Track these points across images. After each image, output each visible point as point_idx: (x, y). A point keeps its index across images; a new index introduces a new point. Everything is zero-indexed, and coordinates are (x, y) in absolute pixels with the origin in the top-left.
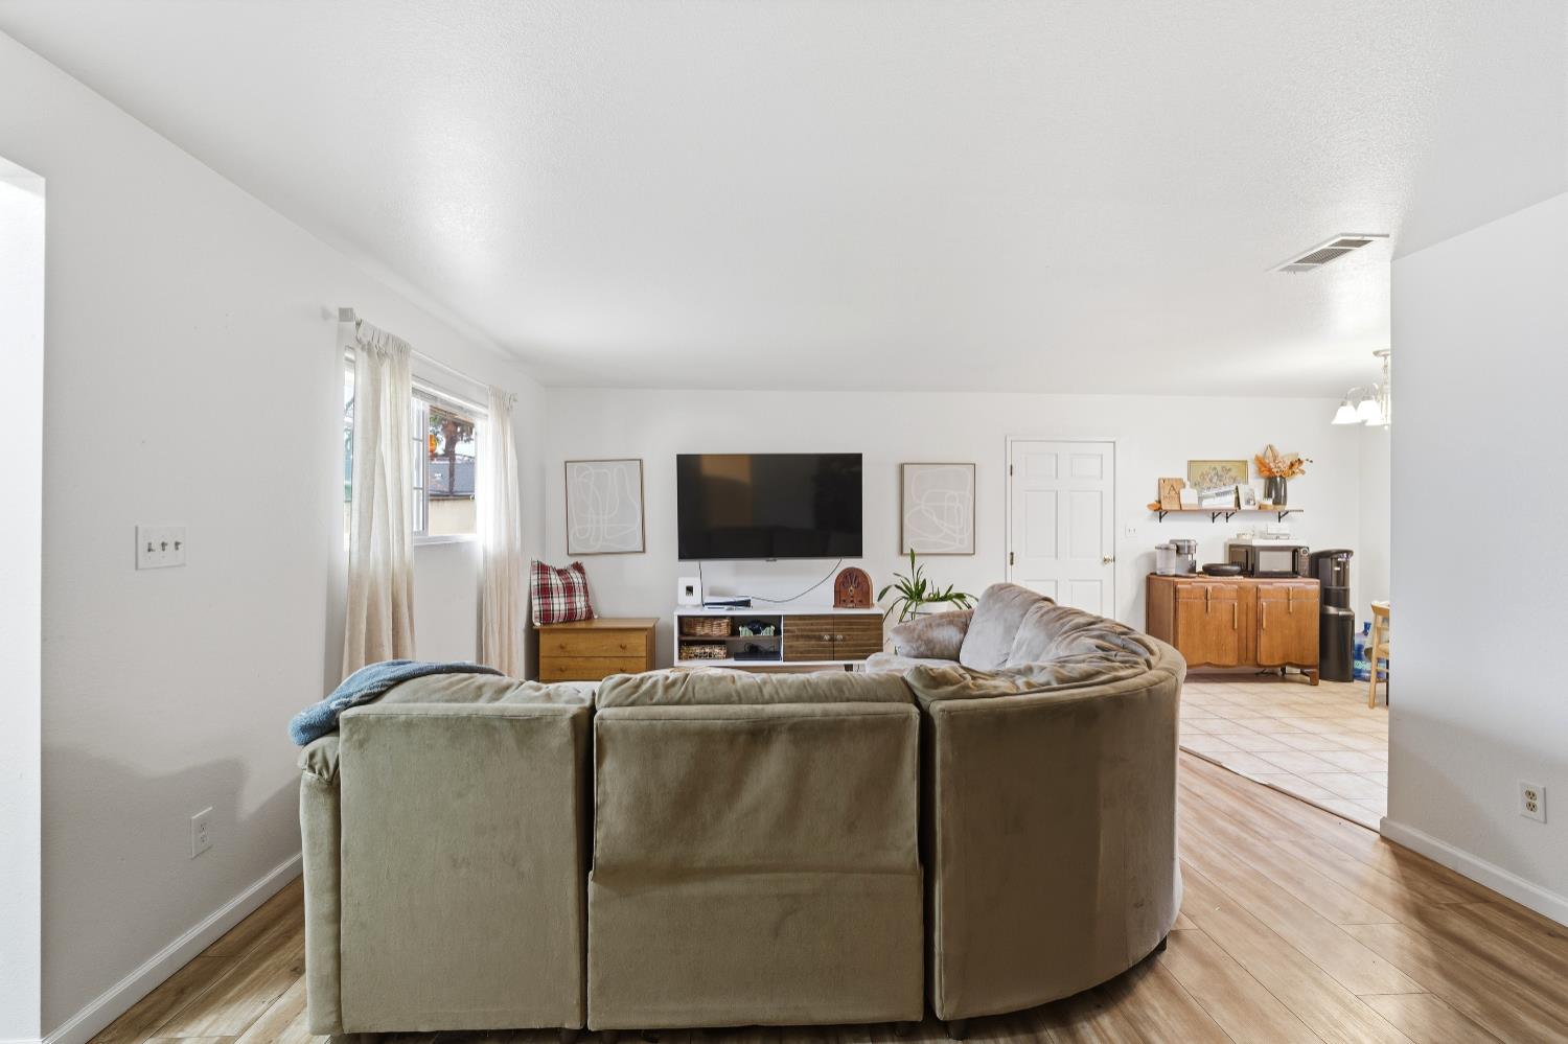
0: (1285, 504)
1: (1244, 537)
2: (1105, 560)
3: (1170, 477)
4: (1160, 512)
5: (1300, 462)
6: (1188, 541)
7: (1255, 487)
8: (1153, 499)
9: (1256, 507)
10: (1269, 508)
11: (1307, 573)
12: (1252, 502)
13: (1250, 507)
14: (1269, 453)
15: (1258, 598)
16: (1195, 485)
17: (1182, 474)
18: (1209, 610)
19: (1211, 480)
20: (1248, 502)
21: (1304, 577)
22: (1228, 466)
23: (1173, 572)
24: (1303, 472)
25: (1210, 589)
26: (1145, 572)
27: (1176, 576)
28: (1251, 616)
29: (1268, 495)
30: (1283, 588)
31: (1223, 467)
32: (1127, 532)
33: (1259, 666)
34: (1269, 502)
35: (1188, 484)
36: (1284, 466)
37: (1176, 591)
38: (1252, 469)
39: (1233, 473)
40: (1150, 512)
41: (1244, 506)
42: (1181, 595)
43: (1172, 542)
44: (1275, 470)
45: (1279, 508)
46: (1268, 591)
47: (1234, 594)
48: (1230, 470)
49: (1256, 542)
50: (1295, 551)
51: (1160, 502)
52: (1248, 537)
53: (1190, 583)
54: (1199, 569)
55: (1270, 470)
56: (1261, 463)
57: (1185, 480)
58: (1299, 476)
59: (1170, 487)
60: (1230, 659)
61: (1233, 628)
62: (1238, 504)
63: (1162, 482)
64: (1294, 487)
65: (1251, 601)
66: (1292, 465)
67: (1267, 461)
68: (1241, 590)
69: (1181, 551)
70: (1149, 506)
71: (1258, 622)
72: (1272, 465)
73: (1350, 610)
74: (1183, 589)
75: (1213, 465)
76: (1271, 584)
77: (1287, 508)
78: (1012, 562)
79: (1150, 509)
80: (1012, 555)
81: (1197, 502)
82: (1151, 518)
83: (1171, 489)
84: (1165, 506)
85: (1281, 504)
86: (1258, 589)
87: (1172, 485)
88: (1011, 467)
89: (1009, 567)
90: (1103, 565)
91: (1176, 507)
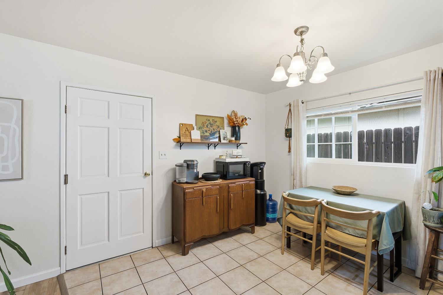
0: (240, 140)
1: (222, 157)
2: (145, 174)
3: (186, 123)
4: (180, 143)
5: (246, 119)
6: (193, 161)
7: (227, 131)
8: (176, 135)
9: (227, 142)
10: (233, 142)
11: (250, 175)
12: (226, 139)
13: (225, 141)
14: (233, 114)
15: (229, 192)
16: (200, 128)
17: (193, 122)
18: (204, 204)
19: (207, 126)
20: (224, 139)
21: (249, 177)
22: (216, 119)
23: (185, 180)
24: (247, 124)
25: (204, 190)
26: (171, 181)
27: (187, 183)
28: (226, 202)
29: (233, 136)
30: (239, 184)
31: (213, 120)
32: (160, 155)
33: (230, 229)
34: (233, 139)
35: (195, 127)
36: (240, 121)
37: (185, 193)
38: (226, 121)
39: (218, 123)
40: (175, 143)
41: (223, 141)
42: (188, 196)
43: (185, 161)
44: (236, 122)
45: (237, 141)
46: (233, 187)
47: (217, 192)
48: (216, 122)
49: (228, 160)
50: (245, 163)
51: (180, 137)
52: (224, 157)
53: (193, 188)
54: (200, 176)
55: (233, 122)
56: (230, 118)
57: (194, 125)
58: (245, 126)
59: (185, 129)
61: (217, 212)
62: (220, 140)
63: (182, 126)
64: (244, 131)
65: (226, 194)
66: (243, 120)
67: (232, 117)
68: (221, 187)
69: (190, 167)
70: (174, 140)
71: (229, 205)
72: (235, 120)
73: (265, 191)
74: (189, 192)
75: (208, 118)
76: (234, 183)
77: (241, 142)
78: (66, 182)
79: (175, 142)
80: (66, 176)
81: (200, 138)
82: (175, 148)
83: (187, 130)
84: (183, 140)
85: (238, 140)
86: (229, 187)
87: (187, 128)
88: (66, 107)
89: (63, 186)
90: (145, 178)
91: (189, 141)
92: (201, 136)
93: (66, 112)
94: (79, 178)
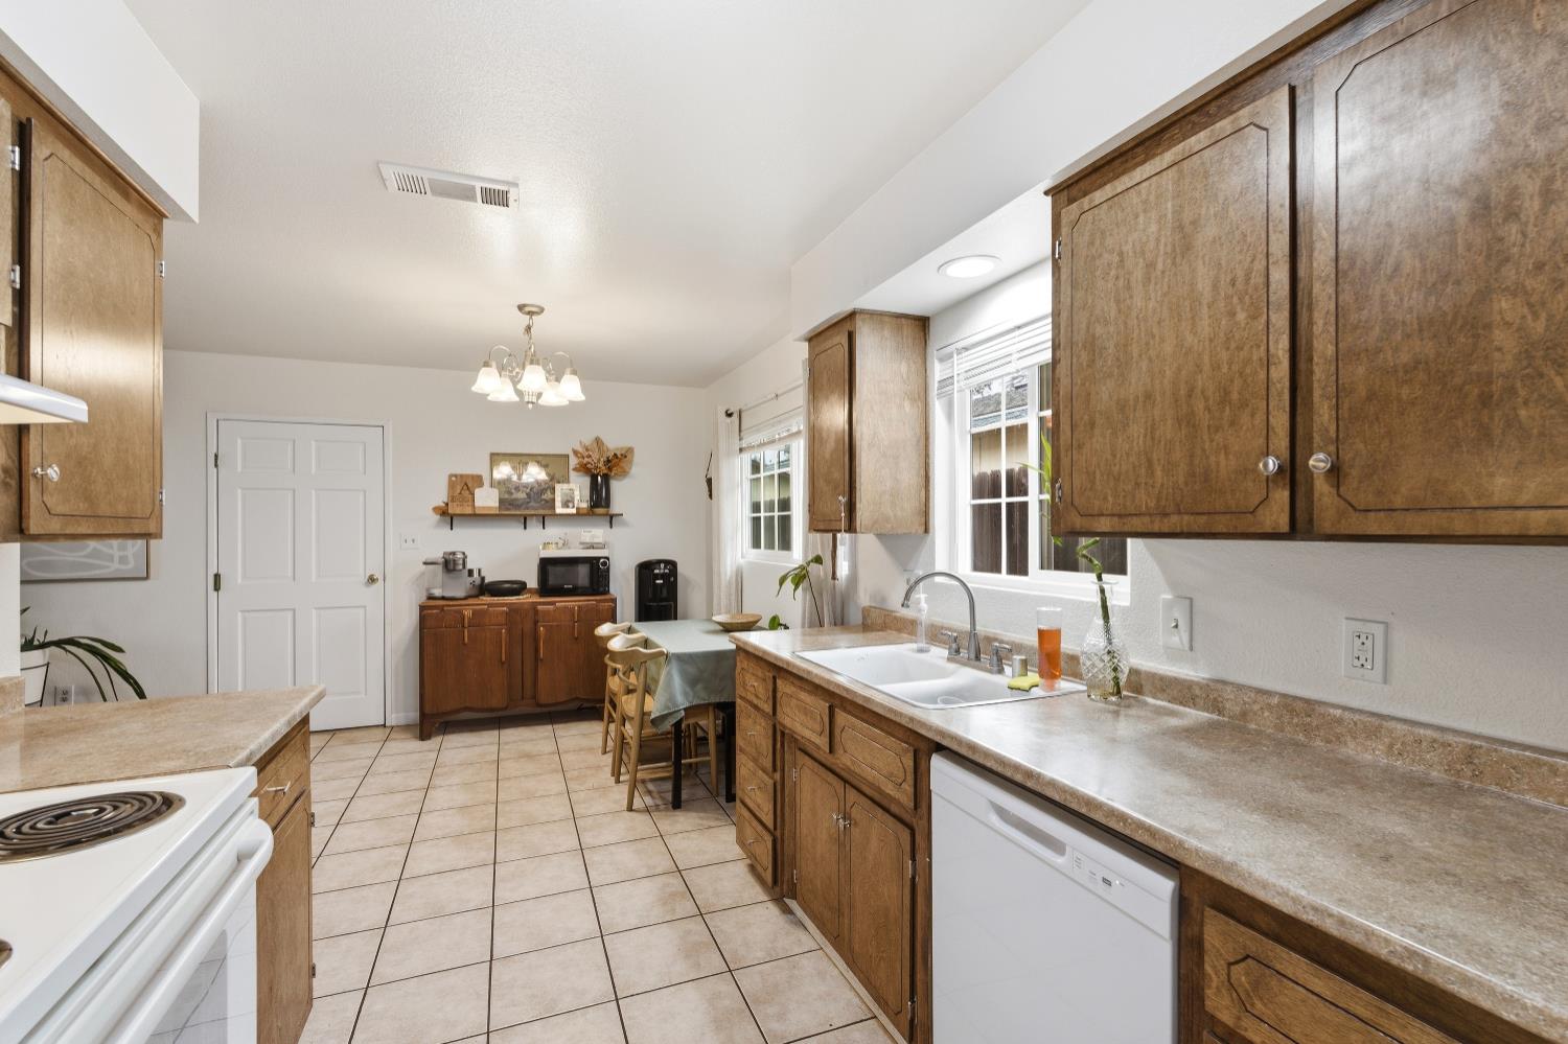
0: (608, 506)
1: (550, 547)
2: (370, 579)
3: (464, 472)
4: (447, 516)
6: (454, 553)
7: (577, 489)
8: (440, 500)
10: (587, 511)
12: (571, 505)
13: (566, 511)
14: (593, 445)
15: (536, 623)
16: (497, 484)
17: (480, 469)
18: (467, 641)
19: (518, 480)
20: (565, 505)
22: (545, 461)
25: (468, 613)
29: (591, 497)
30: (568, 608)
31: (538, 462)
32: (403, 541)
33: (539, 705)
38: (573, 465)
39: (550, 470)
40: (439, 516)
42: (427, 623)
43: (446, 554)
46: (548, 612)
47: (502, 620)
48: (547, 467)
50: (593, 561)
51: (448, 504)
53: (442, 607)
56: (585, 458)
59: (464, 486)
60: (497, 700)
61: (501, 662)
63: (455, 479)
65: (528, 626)
66: (609, 461)
68: (515, 610)
69: (450, 566)
70: (435, 509)
71: (537, 650)
74: (432, 615)
75: (524, 459)
76: (553, 603)
77: (610, 511)
78: (217, 588)
79: (436, 513)
80: (217, 577)
81: (497, 505)
82: (438, 525)
83: (465, 487)
84: (453, 509)
85: (602, 507)
86: (536, 612)
87: (466, 484)
88: (216, 456)
89: (213, 594)
90: (368, 586)
91: (468, 511)
92: (501, 501)
93: (216, 465)
94: (239, 581)
